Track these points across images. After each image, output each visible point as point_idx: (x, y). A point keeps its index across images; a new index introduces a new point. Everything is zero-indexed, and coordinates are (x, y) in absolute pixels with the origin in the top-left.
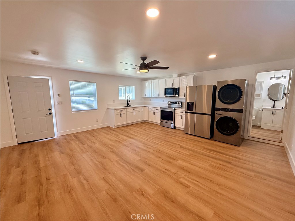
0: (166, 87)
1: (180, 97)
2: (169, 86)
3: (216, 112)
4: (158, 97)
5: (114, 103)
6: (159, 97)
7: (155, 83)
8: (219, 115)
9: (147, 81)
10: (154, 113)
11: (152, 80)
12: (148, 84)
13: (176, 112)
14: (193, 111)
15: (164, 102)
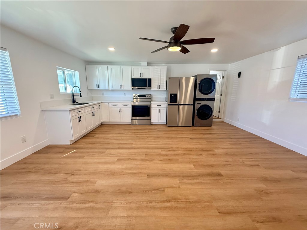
0: (133, 77)
1: (151, 89)
2: (137, 76)
3: (197, 102)
4: (121, 89)
5: (52, 100)
6: (123, 89)
7: (113, 70)
8: (199, 104)
9: (98, 66)
10: (120, 111)
11: (108, 66)
12: (99, 70)
13: (152, 106)
14: (176, 102)
15: (126, 96)
